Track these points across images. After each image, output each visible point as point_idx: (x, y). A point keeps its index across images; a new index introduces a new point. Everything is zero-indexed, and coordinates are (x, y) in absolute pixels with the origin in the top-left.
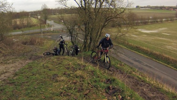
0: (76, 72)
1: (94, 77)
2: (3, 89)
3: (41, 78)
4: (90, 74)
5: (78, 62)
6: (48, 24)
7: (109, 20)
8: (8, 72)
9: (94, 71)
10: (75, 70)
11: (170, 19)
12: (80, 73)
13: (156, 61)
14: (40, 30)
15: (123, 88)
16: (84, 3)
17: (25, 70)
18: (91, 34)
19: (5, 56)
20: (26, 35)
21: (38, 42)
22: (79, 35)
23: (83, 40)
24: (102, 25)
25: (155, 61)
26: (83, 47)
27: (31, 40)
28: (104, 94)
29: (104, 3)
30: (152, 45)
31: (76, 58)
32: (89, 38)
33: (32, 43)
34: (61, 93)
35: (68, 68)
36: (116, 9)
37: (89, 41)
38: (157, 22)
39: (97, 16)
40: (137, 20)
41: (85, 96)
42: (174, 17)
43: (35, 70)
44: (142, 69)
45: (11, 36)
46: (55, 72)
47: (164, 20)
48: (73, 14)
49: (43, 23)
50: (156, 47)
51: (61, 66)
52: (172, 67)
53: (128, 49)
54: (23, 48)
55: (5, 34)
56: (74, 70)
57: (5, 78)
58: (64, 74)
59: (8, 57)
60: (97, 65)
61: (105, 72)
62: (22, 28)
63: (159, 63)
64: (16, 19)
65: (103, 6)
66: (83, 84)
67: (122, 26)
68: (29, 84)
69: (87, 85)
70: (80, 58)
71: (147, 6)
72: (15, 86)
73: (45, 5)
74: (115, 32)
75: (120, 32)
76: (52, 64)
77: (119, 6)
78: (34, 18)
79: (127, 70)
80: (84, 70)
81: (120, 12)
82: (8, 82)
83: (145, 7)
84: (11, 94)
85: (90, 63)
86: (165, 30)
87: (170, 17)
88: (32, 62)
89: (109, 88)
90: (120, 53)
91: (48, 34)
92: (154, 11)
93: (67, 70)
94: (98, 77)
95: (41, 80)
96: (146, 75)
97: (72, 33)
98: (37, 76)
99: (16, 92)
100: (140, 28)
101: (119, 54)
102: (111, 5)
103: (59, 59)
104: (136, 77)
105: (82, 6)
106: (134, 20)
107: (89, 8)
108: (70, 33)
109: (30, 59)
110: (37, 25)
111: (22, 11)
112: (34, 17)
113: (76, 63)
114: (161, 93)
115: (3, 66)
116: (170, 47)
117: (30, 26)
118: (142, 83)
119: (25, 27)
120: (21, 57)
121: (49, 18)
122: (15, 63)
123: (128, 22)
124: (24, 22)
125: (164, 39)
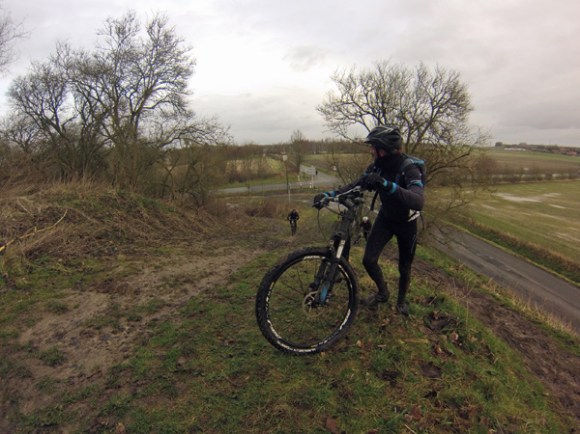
2: (205, 311)
6: (304, 173)
7: (435, 170)
11: (567, 175)
15: (462, 317)
17: (252, 270)
19: (207, 238)
20: (255, 195)
27: (265, 205)
28: (422, 329)
29: (427, 132)
30: (525, 229)
33: (267, 212)
36: (453, 148)
38: (540, 179)
40: (496, 174)
41: (380, 332)
44: (502, 279)
45: (223, 196)
47: (554, 175)
48: (360, 155)
50: (534, 233)
52: (567, 279)
54: (249, 222)
55: (210, 191)
57: (208, 286)
59: (215, 242)
63: (539, 267)
64: (235, 159)
65: (425, 139)
67: (463, 184)
71: (520, 144)
72: (231, 303)
73: (298, 132)
74: (447, 198)
75: (459, 197)
77: (458, 142)
78: (273, 160)
79: (470, 279)
81: (460, 153)
82: (216, 294)
83: (514, 146)
85: (392, 260)
86: (555, 198)
87: (570, 171)
89: (431, 316)
90: (457, 243)
91: (302, 194)
92: (534, 154)
95: (287, 293)
96: (509, 292)
100: (500, 192)
101: (453, 244)
102: (442, 137)
104: (488, 296)
106: (489, 173)
109: (263, 247)
110: (280, 174)
111: (248, 144)
112: (273, 158)
115: (204, 260)
116: (565, 235)
117: (264, 176)
118: (501, 309)
119: (253, 177)
120: (242, 241)
121: (305, 161)
122: (230, 254)
123: (476, 177)
124: (252, 168)
125: (552, 217)
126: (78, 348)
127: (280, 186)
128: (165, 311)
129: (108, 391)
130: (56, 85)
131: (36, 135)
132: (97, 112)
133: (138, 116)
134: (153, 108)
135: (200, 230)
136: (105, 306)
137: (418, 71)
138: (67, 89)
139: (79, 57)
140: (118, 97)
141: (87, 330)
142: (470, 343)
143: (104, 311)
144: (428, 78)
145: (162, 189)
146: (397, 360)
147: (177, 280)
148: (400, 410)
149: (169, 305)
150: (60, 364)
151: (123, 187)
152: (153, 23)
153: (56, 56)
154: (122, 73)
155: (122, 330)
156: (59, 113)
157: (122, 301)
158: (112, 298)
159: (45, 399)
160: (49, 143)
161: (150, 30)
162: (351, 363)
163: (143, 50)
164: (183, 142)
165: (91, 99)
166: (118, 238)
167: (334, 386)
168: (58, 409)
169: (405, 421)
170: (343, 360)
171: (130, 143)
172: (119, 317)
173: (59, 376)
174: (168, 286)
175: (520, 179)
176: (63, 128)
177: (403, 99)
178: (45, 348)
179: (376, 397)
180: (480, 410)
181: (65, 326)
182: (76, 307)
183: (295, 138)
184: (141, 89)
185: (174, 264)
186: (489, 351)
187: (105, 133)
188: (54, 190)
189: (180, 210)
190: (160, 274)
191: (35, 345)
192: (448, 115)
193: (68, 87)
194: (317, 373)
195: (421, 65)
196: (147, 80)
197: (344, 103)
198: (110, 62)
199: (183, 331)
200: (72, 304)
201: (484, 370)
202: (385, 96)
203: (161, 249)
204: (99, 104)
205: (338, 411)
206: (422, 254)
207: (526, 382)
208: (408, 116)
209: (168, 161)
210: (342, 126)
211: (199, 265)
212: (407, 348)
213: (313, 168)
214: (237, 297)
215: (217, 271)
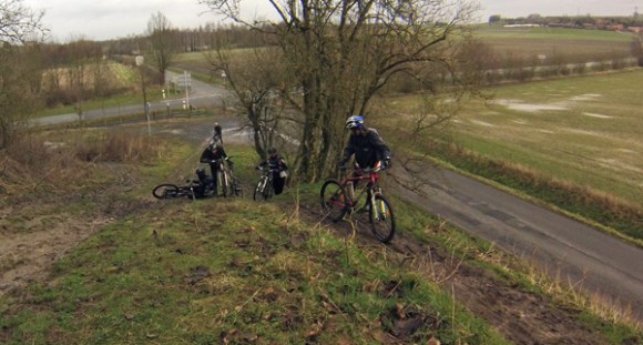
0: (273, 259)
1: (341, 274)
2: (13, 325)
3: (150, 282)
4: (323, 262)
5: (281, 220)
6: (173, 84)
7: (390, 67)
8: (29, 260)
9: (338, 253)
10: (271, 250)
11: (610, 63)
12: (290, 261)
13: (562, 211)
14: (142, 106)
15: (444, 312)
16: (302, 8)
17: (88, 254)
18: (325, 118)
19: (15, 202)
20: (92, 125)
21: (136, 152)
22: (283, 122)
23: (297, 143)
24: (365, 85)
25: (557, 212)
26: (299, 165)
27: (108, 142)
28: (378, 335)
29: (374, 5)
30: (544, 156)
31: (271, 207)
32: (318, 132)
33: (113, 154)
34: (223, 335)
35: (244, 245)
36: (418, 29)
38: (565, 72)
39: (350, 56)
40: (493, 68)
42: (624, 56)
43: (123, 254)
44: (512, 242)
45: (38, 130)
46: (198, 260)
47: (589, 65)
48: (263, 49)
49: (154, 83)
50: (561, 161)
51: (220, 235)
52: (619, 234)
53: (459, 170)
54: (83, 172)
55: (15, 123)
56: (268, 249)
57: (17, 283)
58: (233, 265)
59: (26, 209)
60: (350, 232)
61: (378, 256)
62: (75, 101)
63: (572, 218)
64: (56, 67)
65: (369, 17)
66: (299, 300)
67: (438, 88)
68: (103, 303)
69: (313, 303)
70: (286, 207)
71: (530, 17)
72: (55, 311)
73: (160, 15)
74: (413, 112)
75: (433, 109)
76: (187, 231)
77: (426, 18)
78: (119, 65)
79: (458, 246)
80: (303, 248)
81: (430, 38)
82: (29, 297)
83: (520, 20)
85: (324, 223)
86: (592, 102)
87: (614, 56)
88: (115, 223)
89: (394, 313)
90: (433, 185)
91: (171, 120)
92: (553, 32)
93: (241, 250)
94: (355, 274)
95: (149, 288)
96: (525, 262)
97: (258, 116)
98: (132, 274)
99: (57, 333)
100: (501, 97)
101: (427, 189)
102: (398, 12)
103: (211, 213)
104: (490, 273)
105: (294, 18)
106: (480, 66)
107: (320, 24)
108: (253, 115)
109: (108, 212)
110: (132, 89)
111: (76, 40)
112: (120, 61)
113: (272, 226)
114: (583, 328)
115: (9, 241)
116: (611, 161)
117: (104, 92)
118: (512, 292)
119: (88, 95)
120: (73, 205)
121: (174, 64)
122: (52, 228)
123: (459, 75)
124: (85, 80)
125: (590, 133)
127: (131, 108)
175: (532, 74)
183: (154, 26)
213: (187, 75)
214: (65, 300)
215: (31, 257)
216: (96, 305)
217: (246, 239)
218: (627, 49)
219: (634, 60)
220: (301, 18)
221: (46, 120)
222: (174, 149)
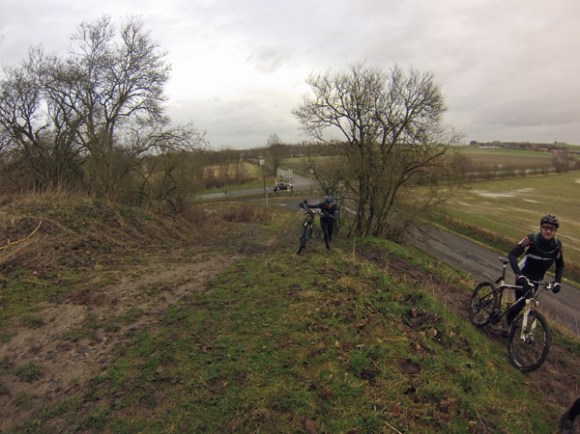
0: (339, 281)
1: (379, 290)
2: (184, 318)
3: (265, 293)
4: (369, 283)
5: (344, 258)
6: (281, 177)
7: (411, 169)
8: (194, 279)
9: (378, 278)
10: (338, 276)
11: (540, 170)
12: (349, 282)
14: (263, 189)
15: (439, 313)
16: (359, 133)
17: (229, 276)
18: (372, 198)
19: (186, 245)
20: (233, 200)
21: (259, 216)
22: (346, 200)
23: (355, 213)
24: (396, 180)
26: (355, 227)
27: (242, 210)
28: (400, 326)
29: (402, 133)
30: (500, 224)
32: (367, 206)
33: (245, 217)
34: (309, 325)
35: (322, 273)
36: (428, 148)
37: (367, 215)
38: (514, 175)
39: (388, 162)
40: (472, 172)
41: (358, 332)
42: (549, 166)
43: (250, 276)
44: (480, 273)
45: (200, 202)
46: (294, 281)
47: (527, 171)
48: (336, 157)
49: (270, 176)
50: (510, 227)
51: (308, 266)
54: (227, 228)
55: (187, 198)
56: (336, 275)
57: (186, 293)
58: (315, 284)
59: (193, 249)
60: (385, 266)
61: (401, 280)
62: (223, 185)
64: (212, 165)
65: (400, 140)
66: (354, 305)
67: (439, 182)
68: (238, 305)
69: (362, 307)
70: (347, 249)
71: (494, 142)
72: (209, 309)
73: (275, 136)
74: (424, 196)
75: (436, 195)
76: (288, 264)
77: (433, 141)
78: (250, 165)
79: (449, 275)
80: (357, 275)
81: (435, 153)
82: (194, 301)
83: (488, 144)
84: (201, 327)
85: (370, 260)
86: (529, 193)
87: (542, 167)
88: (245, 258)
89: (410, 314)
90: (435, 240)
91: (280, 198)
92: (507, 152)
93: (319, 275)
94: (388, 291)
95: (265, 297)
98: (255, 288)
100: (477, 189)
101: (431, 242)
102: (417, 137)
105: (355, 139)
106: (464, 170)
107: (370, 143)
109: (241, 252)
110: (257, 178)
111: (225, 149)
112: (250, 163)
113: (339, 262)
117: (241, 180)
119: (230, 182)
120: (220, 247)
121: (283, 165)
122: (208, 260)
124: (229, 173)
125: (527, 211)
126: (55, 362)
127: (258, 190)
128: (143, 321)
129: (86, 405)
130: (28, 92)
131: (8, 143)
132: (72, 119)
133: (113, 123)
134: (128, 114)
135: (178, 238)
136: (82, 317)
137: (393, 73)
138: (41, 96)
139: (52, 62)
140: (93, 104)
141: (65, 343)
142: (448, 338)
143: (81, 324)
144: (402, 80)
145: (139, 197)
146: (375, 359)
147: (155, 288)
148: (379, 407)
149: (147, 314)
150: (37, 379)
151: (99, 195)
152: (128, 28)
153: (28, 62)
154: (97, 79)
155: (100, 341)
156: (32, 120)
157: (100, 312)
158: (89, 309)
159: (23, 416)
160: (22, 152)
161: (125, 35)
162: (330, 364)
163: (118, 55)
164: (159, 148)
165: (66, 107)
166: (95, 248)
167: (313, 387)
168: (36, 425)
169: (384, 418)
170: (322, 362)
171: (106, 151)
172: (96, 328)
173: (37, 392)
174: (145, 295)
175: (494, 176)
176: (37, 137)
177: (378, 100)
178: (21, 363)
179: (354, 396)
180: (459, 403)
181: (42, 340)
182: (52, 320)
183: (272, 142)
184: (116, 96)
185: (151, 272)
186: (467, 344)
187: (80, 141)
188: (28, 201)
189: (157, 218)
190: (138, 283)
191: (11, 361)
192: (423, 115)
193: (42, 94)
194: (295, 375)
195: (396, 68)
196: (122, 86)
197: (319, 106)
198: (84, 68)
199: (161, 339)
200: (49, 317)
201: (463, 364)
202: (360, 98)
203: (140, 258)
204: (73, 111)
205: (317, 412)
206: (400, 253)
207: (506, 372)
208: (383, 118)
209: (145, 168)
210: (317, 129)
211: (177, 272)
212: (386, 346)
213: (290, 171)
214: (215, 303)
215: (195, 277)
216: (233, 306)
217: (323, 268)
218: (550, 163)
219: (554, 169)
220: (358, 139)
221: (206, 196)
222: (282, 215)
